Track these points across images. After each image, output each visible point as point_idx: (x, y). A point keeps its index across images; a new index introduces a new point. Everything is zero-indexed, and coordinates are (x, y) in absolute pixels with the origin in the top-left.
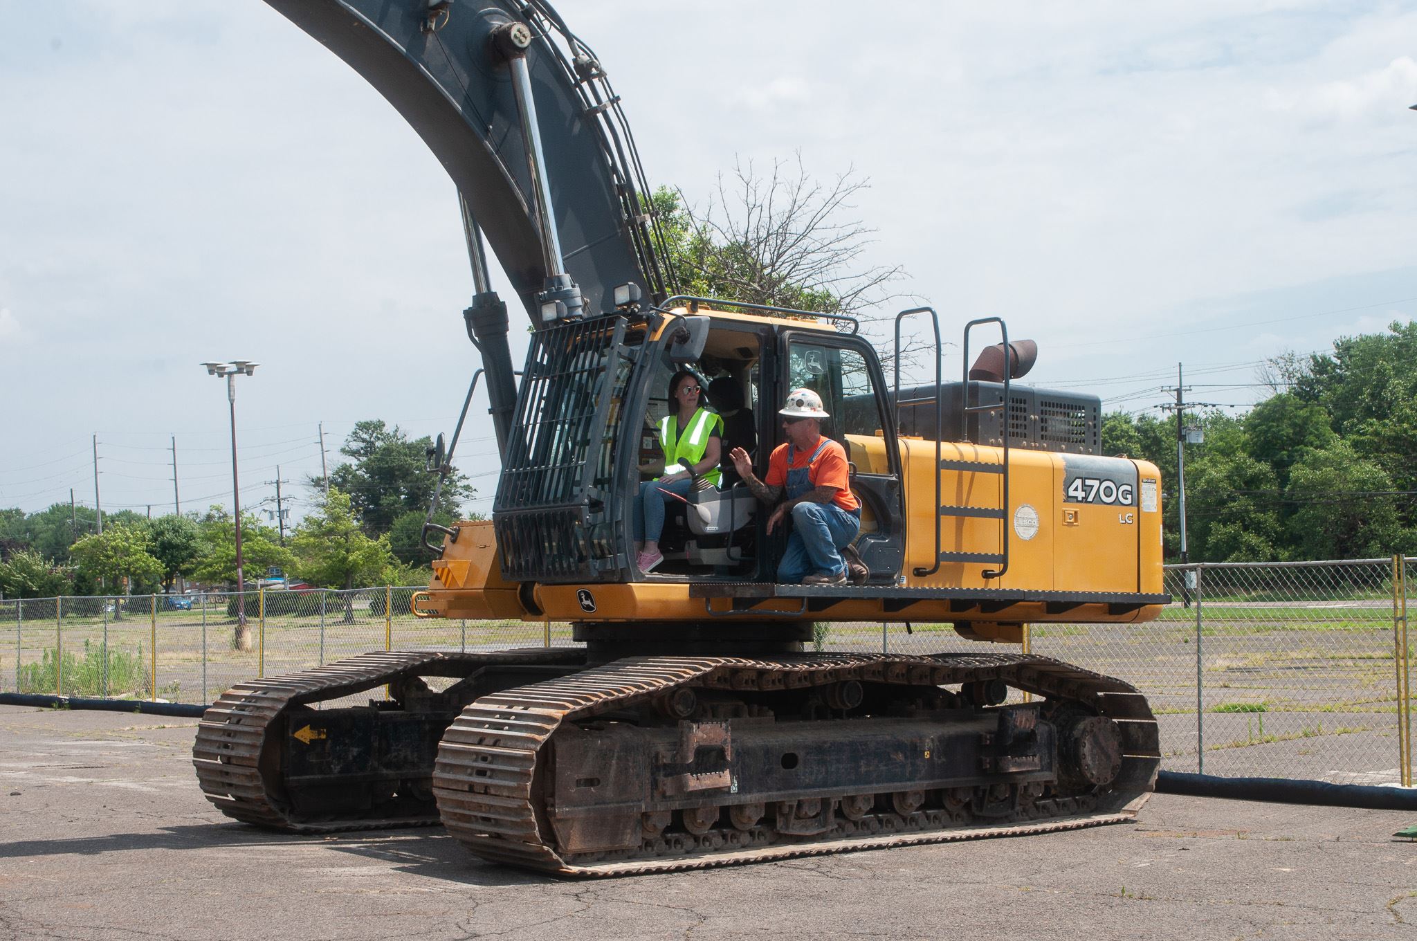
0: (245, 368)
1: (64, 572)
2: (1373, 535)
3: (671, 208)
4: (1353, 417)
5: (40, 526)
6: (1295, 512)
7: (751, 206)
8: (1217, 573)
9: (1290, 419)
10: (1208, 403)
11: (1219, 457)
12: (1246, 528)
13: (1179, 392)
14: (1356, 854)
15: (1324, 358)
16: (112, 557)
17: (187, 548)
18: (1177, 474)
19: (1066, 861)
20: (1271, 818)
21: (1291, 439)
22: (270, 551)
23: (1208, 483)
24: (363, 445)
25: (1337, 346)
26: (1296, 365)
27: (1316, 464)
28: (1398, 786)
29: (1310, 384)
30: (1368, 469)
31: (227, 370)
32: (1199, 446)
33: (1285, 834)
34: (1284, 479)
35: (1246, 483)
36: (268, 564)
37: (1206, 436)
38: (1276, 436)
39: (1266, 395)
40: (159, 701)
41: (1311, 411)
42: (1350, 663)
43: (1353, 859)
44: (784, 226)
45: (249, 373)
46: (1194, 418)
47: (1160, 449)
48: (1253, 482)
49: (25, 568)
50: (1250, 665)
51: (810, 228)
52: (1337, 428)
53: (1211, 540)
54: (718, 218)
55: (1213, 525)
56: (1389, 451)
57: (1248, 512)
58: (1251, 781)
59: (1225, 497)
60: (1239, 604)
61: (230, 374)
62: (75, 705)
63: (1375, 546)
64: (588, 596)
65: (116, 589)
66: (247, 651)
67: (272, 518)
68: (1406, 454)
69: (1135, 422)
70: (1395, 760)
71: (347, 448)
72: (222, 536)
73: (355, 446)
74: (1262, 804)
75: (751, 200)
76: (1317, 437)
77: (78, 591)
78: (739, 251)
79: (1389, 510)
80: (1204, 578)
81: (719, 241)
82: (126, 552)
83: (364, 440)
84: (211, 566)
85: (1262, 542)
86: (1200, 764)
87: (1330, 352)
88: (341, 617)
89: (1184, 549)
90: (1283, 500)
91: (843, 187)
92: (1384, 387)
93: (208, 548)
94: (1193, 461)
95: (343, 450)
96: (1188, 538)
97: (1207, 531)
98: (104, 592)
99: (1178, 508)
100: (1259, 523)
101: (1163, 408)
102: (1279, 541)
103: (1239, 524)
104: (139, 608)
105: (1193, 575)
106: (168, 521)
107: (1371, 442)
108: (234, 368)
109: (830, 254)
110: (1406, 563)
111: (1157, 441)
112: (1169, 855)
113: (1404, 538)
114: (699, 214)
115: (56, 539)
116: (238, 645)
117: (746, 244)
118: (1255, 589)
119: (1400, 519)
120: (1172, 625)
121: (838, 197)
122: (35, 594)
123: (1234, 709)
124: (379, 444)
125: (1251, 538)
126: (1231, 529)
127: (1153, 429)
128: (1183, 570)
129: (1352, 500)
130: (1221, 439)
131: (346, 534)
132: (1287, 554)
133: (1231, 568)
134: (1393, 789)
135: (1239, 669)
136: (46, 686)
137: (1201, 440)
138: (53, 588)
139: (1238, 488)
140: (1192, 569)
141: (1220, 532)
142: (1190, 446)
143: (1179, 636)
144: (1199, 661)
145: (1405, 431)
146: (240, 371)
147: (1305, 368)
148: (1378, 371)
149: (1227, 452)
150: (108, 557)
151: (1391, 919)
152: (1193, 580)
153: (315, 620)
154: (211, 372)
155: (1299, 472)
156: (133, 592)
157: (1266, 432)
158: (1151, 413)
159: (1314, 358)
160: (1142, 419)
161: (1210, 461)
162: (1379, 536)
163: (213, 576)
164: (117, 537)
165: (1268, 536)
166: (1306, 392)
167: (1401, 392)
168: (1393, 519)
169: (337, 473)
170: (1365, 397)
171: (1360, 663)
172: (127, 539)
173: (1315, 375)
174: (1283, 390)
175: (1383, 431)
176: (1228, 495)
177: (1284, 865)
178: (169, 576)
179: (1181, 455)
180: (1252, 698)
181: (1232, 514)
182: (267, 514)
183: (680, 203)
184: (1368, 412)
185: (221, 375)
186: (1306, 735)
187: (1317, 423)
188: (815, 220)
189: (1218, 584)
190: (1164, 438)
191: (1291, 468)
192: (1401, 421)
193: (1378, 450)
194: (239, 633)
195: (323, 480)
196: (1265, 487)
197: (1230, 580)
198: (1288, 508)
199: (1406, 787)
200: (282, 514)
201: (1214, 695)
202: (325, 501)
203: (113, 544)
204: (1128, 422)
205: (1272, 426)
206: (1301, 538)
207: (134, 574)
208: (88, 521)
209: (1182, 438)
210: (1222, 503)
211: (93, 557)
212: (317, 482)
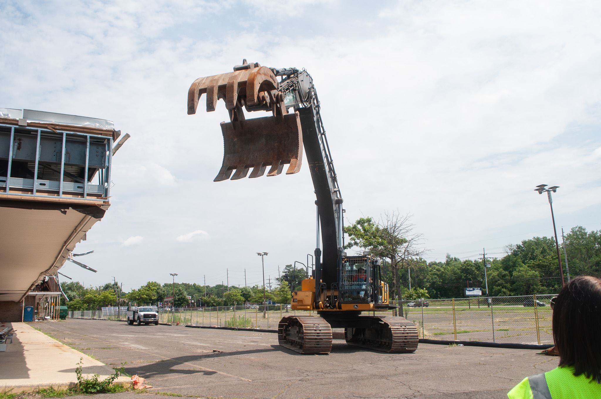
0: (266, 254)
1: (222, 300)
2: (534, 289)
3: (370, 221)
4: (527, 260)
5: (214, 290)
6: (515, 283)
7: (388, 220)
8: (495, 299)
9: (511, 261)
10: (491, 257)
11: (495, 270)
12: (503, 288)
13: (484, 255)
14: (528, 357)
15: (519, 245)
16: (233, 297)
17: (248, 295)
18: (485, 275)
19: (467, 359)
20: (510, 351)
21: (512, 266)
22: (268, 295)
23: (492, 276)
24: (287, 270)
25: (522, 242)
26: (513, 247)
27: (519, 271)
28: (538, 344)
29: (517, 251)
30: (532, 272)
31: (262, 254)
32: (489, 268)
33: (513, 354)
34: (511, 275)
35: (502, 276)
36: (268, 298)
37: (491, 265)
38: (509, 265)
39: (505, 255)
40: (257, 329)
41: (517, 259)
42: (529, 320)
43: (527, 358)
44: (395, 225)
45: (267, 255)
46: (488, 261)
47: (480, 268)
48: (504, 276)
49: (213, 300)
50: (505, 321)
51: (401, 225)
52: (523, 262)
53: (494, 290)
54: (381, 223)
55: (494, 287)
56: (537, 268)
57: (503, 283)
58: (505, 344)
59: (497, 280)
60: (501, 306)
61: (263, 255)
62: (239, 330)
63: (536, 292)
64: (356, 306)
65: (233, 305)
66: (266, 319)
67: (268, 288)
68: (541, 269)
69: (473, 262)
70: (536, 339)
71: (284, 271)
72: (258, 292)
73: (286, 271)
74: (508, 349)
75: (388, 219)
76: (519, 265)
77: (225, 305)
78: (386, 230)
79: (538, 282)
80: (493, 300)
81: (381, 228)
82: (236, 296)
83: (288, 269)
84: (255, 299)
85: (507, 291)
86: (494, 341)
87: (521, 244)
88: (285, 311)
89: (487, 293)
90: (511, 280)
91: (408, 216)
92: (534, 253)
93: (253, 295)
94: (488, 271)
95: (283, 272)
96: (488, 290)
97: (493, 288)
98: (230, 305)
99: (485, 283)
100: (506, 286)
101: (480, 259)
102: (511, 291)
103: (501, 287)
104: (238, 309)
105: (490, 299)
106: (244, 288)
107: (532, 266)
108: (263, 254)
109: (406, 230)
110: (536, 296)
111: (479, 266)
112: (488, 358)
113: (542, 289)
114: (377, 223)
115: (218, 292)
116: (264, 317)
117: (387, 228)
118: (506, 302)
119: (541, 285)
120: (485, 312)
121: (407, 218)
122: (215, 306)
123: (500, 330)
124: (291, 270)
125: (504, 290)
126: (499, 288)
127: (478, 263)
128: (488, 298)
129: (529, 280)
130: (495, 266)
131: (286, 291)
132: (513, 294)
133: (498, 298)
134: (536, 345)
135: (503, 322)
136: (231, 325)
137: (490, 267)
138: (219, 304)
139: (500, 278)
140: (489, 298)
141: (496, 288)
142: (487, 268)
143: (487, 314)
144: (493, 321)
145: (541, 263)
146: (265, 254)
147: (515, 248)
148: (532, 249)
149: (497, 269)
150: (232, 297)
151: (534, 368)
152: (490, 300)
153: (279, 311)
154: (258, 255)
155: (515, 273)
156: (237, 305)
157: (506, 264)
158: (477, 260)
159: (517, 245)
160: (475, 261)
161: (493, 271)
162: (536, 289)
163: (256, 301)
164: (234, 292)
165: (508, 289)
166: (515, 254)
167: (538, 253)
168: (539, 285)
169: (282, 277)
170: (530, 255)
171: (531, 320)
172: (236, 292)
173: (517, 249)
174: (510, 254)
175: (535, 263)
176: (498, 280)
177: (512, 359)
178: (245, 302)
179: (485, 270)
180: (505, 328)
181: (499, 284)
182: (267, 287)
183: (372, 220)
184: (531, 259)
185: (260, 255)
186: (518, 335)
187: (518, 261)
188: (402, 223)
189: (496, 302)
190: (481, 266)
191: (513, 272)
192: (539, 260)
193: (534, 268)
194: (265, 314)
195: (279, 278)
196: (507, 277)
197: (498, 300)
198: (513, 282)
199: (539, 345)
200: (270, 287)
201: (496, 327)
202: (279, 284)
203: (233, 294)
204: (472, 262)
205: (507, 263)
206: (516, 290)
207: (238, 301)
208: (226, 288)
209: (485, 266)
210: (497, 281)
211: (229, 297)
212: (277, 279)
